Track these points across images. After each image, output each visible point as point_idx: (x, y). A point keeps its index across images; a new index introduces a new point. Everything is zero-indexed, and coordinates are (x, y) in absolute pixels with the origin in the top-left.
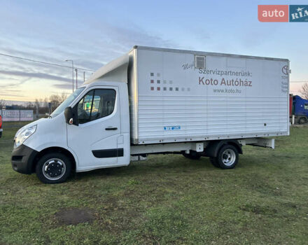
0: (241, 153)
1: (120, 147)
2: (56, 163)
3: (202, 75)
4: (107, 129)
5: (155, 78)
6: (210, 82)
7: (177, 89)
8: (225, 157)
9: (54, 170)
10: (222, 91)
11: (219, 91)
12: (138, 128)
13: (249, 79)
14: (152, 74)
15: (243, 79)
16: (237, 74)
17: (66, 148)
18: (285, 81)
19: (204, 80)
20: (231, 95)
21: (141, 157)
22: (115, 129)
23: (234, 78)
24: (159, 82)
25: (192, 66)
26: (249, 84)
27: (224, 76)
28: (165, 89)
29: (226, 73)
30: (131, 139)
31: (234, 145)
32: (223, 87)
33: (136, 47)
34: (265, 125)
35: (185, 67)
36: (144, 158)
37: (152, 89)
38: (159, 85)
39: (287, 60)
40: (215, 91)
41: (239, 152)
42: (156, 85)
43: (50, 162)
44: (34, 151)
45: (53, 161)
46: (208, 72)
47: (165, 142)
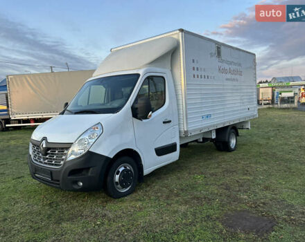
2: (126, 170)
3: (220, 64)
4: (164, 122)
5: (195, 65)
6: (224, 71)
7: (208, 77)
12: (187, 118)
13: (241, 69)
14: (193, 61)
16: (235, 64)
17: (135, 149)
18: (255, 72)
19: (221, 69)
20: (234, 83)
22: (170, 121)
24: (197, 69)
25: (214, 54)
26: (240, 74)
27: (230, 66)
28: (201, 77)
30: (180, 132)
31: (234, 129)
32: (230, 76)
33: (182, 30)
34: (249, 109)
35: (211, 55)
37: (194, 76)
38: (197, 73)
39: (254, 55)
40: (227, 79)
41: (237, 135)
42: (195, 72)
43: (121, 170)
44: (107, 158)
45: (123, 168)
46: (222, 61)
47: (203, 131)
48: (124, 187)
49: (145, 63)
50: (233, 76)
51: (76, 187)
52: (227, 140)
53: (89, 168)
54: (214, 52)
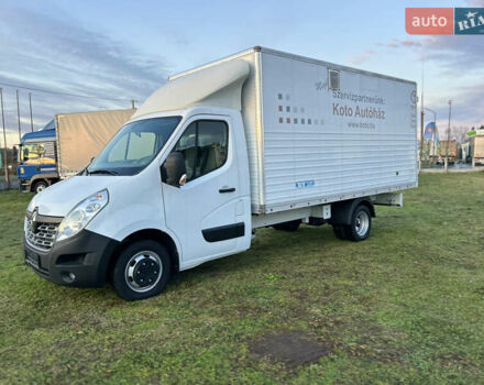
0: (374, 216)
1: (238, 220)
2: (147, 260)
3: (336, 101)
4: (221, 191)
5: (284, 103)
6: (345, 111)
7: (309, 122)
10: (357, 125)
11: (353, 125)
13: (383, 108)
14: (280, 97)
15: (376, 106)
16: (370, 100)
17: (164, 230)
18: (413, 112)
19: (338, 108)
20: (365, 131)
22: (233, 190)
23: (369, 106)
24: (288, 109)
25: (325, 85)
26: (381, 115)
27: (358, 103)
28: (296, 121)
29: (361, 98)
30: (253, 207)
31: (366, 205)
32: (358, 120)
33: (258, 49)
34: (397, 174)
35: (319, 86)
37: (281, 121)
38: (288, 115)
39: (414, 84)
40: (349, 125)
41: (372, 214)
42: (285, 115)
43: (137, 260)
44: (112, 241)
45: (142, 257)
46: (342, 96)
47: (296, 207)
48: (142, 285)
49: (195, 100)
50: (365, 120)
51: (66, 280)
52: (349, 223)
53: (84, 255)
54: (323, 82)
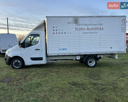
1: (41, 56)
4: (36, 50)
5: (55, 29)
7: (65, 33)
8: (91, 62)
9: (17, 64)
10: (87, 33)
11: (86, 33)
13: (102, 27)
14: (54, 27)
15: (99, 27)
16: (95, 25)
17: (21, 56)
19: (78, 29)
20: (92, 34)
21: (54, 61)
22: (39, 50)
23: (94, 27)
24: (56, 30)
25: (72, 23)
26: (102, 29)
27: (88, 26)
28: (59, 33)
29: (89, 25)
32: (88, 31)
34: (111, 48)
35: (69, 23)
36: (55, 61)
37: (54, 33)
38: (57, 32)
39: (125, 16)
40: (84, 33)
44: (10, 57)
45: (17, 61)
46: (80, 25)
47: (59, 55)
50: (91, 31)
